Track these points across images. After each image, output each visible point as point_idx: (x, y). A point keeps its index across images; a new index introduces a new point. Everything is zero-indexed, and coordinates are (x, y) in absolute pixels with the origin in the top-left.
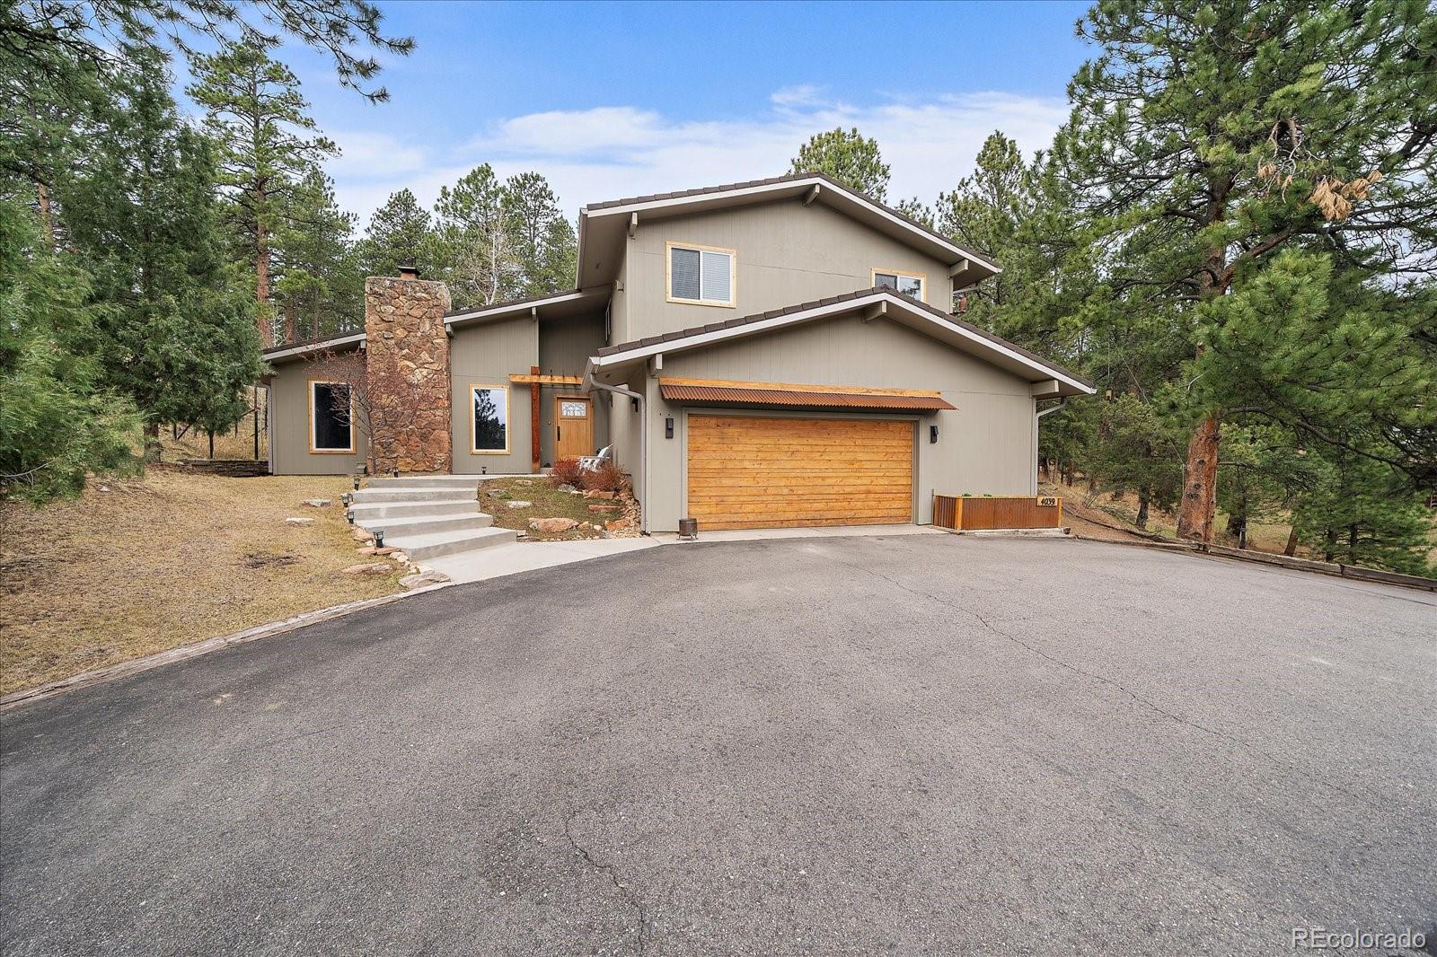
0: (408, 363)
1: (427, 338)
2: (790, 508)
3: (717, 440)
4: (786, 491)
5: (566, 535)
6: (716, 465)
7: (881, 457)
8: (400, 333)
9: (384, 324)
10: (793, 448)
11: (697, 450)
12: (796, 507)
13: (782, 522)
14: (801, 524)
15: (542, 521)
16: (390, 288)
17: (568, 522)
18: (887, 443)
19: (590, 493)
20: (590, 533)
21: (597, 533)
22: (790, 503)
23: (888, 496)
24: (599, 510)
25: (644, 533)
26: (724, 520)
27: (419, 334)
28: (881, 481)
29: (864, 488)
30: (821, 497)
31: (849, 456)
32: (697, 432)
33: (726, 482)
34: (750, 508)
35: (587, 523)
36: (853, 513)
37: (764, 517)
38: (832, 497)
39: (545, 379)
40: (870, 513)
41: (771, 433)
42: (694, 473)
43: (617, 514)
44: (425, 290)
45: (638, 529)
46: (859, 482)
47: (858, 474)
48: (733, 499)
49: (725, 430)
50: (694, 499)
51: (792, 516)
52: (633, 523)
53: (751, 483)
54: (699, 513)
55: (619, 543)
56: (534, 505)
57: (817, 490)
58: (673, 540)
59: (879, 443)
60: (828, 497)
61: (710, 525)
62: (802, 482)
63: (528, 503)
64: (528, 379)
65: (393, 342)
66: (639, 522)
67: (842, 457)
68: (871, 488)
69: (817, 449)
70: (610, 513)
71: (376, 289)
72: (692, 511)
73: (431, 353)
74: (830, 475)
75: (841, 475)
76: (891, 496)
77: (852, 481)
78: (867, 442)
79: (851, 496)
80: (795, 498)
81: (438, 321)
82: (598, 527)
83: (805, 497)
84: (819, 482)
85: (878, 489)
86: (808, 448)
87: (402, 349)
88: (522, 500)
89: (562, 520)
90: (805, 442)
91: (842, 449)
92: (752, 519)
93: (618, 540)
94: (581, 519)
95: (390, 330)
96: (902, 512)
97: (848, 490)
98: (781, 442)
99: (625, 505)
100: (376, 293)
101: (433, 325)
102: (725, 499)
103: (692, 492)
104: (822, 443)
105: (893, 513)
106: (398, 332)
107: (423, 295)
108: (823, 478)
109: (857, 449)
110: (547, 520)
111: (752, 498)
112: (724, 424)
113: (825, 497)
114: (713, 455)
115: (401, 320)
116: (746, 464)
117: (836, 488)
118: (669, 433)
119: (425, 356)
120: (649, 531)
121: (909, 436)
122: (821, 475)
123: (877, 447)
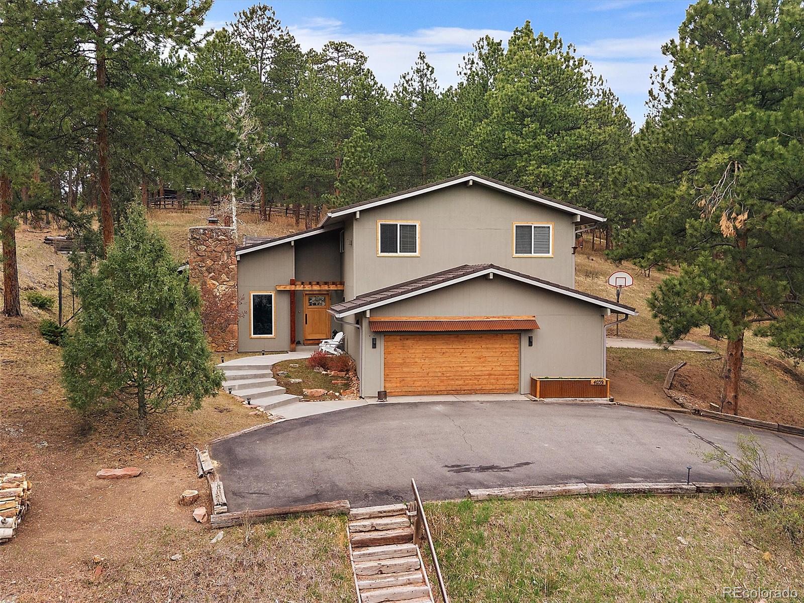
0: (214, 282)
1: (225, 265)
2: (442, 384)
3: (400, 348)
4: (440, 374)
5: (322, 398)
6: (400, 361)
7: (498, 354)
8: (209, 262)
9: (199, 258)
10: (444, 351)
11: (390, 353)
12: (446, 383)
13: (437, 391)
14: (448, 393)
15: (310, 391)
16: (203, 234)
17: (322, 391)
18: (502, 346)
19: (332, 373)
20: (333, 397)
21: (337, 397)
22: (442, 381)
23: (503, 377)
24: (337, 384)
25: (361, 397)
26: (404, 390)
27: (220, 263)
28: (499, 369)
29: (487, 372)
30: (460, 377)
31: (477, 355)
32: (389, 344)
33: (405, 370)
34: (419, 384)
35: (331, 391)
36: (480, 386)
37: (427, 389)
38: (467, 377)
39: (299, 288)
40: (491, 387)
41: (431, 342)
42: (387, 365)
43: (347, 386)
44: (224, 234)
45: (358, 395)
46: (484, 369)
47: (484, 365)
48: (409, 379)
49: (404, 342)
50: (388, 379)
51: (443, 388)
52: (355, 392)
53: (419, 370)
54: (390, 387)
55: (348, 402)
56: (304, 381)
57: (458, 374)
58: (375, 401)
59: (497, 346)
60: (465, 377)
61: (396, 393)
62: (449, 369)
63: (301, 380)
64: (288, 288)
65: (205, 268)
66: (359, 391)
67: (473, 355)
68: (492, 372)
69: (458, 351)
70: (344, 385)
71: (195, 236)
72: (387, 385)
73: (227, 274)
74: (466, 365)
75: (473, 365)
76: (505, 377)
77: (480, 368)
78: (489, 346)
79: (479, 377)
80: (445, 378)
81: (232, 253)
82: (337, 394)
83: (451, 378)
84: (460, 369)
85: (496, 373)
86: (452, 351)
87: (210, 273)
88: (297, 378)
89: (319, 390)
90: (451, 347)
91: (474, 350)
92: (420, 389)
93: (348, 401)
94: (328, 389)
95: (203, 261)
96: (512, 386)
97: (477, 373)
98: (436, 347)
99: (351, 380)
100: (195, 238)
101: (229, 256)
102: (405, 379)
103: (386, 375)
104: (460, 347)
105: (506, 387)
106: (207, 262)
107: (223, 237)
108: (462, 367)
109: (483, 350)
110: (312, 390)
111: (420, 378)
112: (404, 339)
113: (463, 377)
114: (398, 355)
115: (209, 254)
116: (417, 360)
117: (470, 373)
118: (374, 346)
119: (224, 277)
120: (363, 396)
121: (517, 342)
122: (460, 365)
123: (496, 348)
